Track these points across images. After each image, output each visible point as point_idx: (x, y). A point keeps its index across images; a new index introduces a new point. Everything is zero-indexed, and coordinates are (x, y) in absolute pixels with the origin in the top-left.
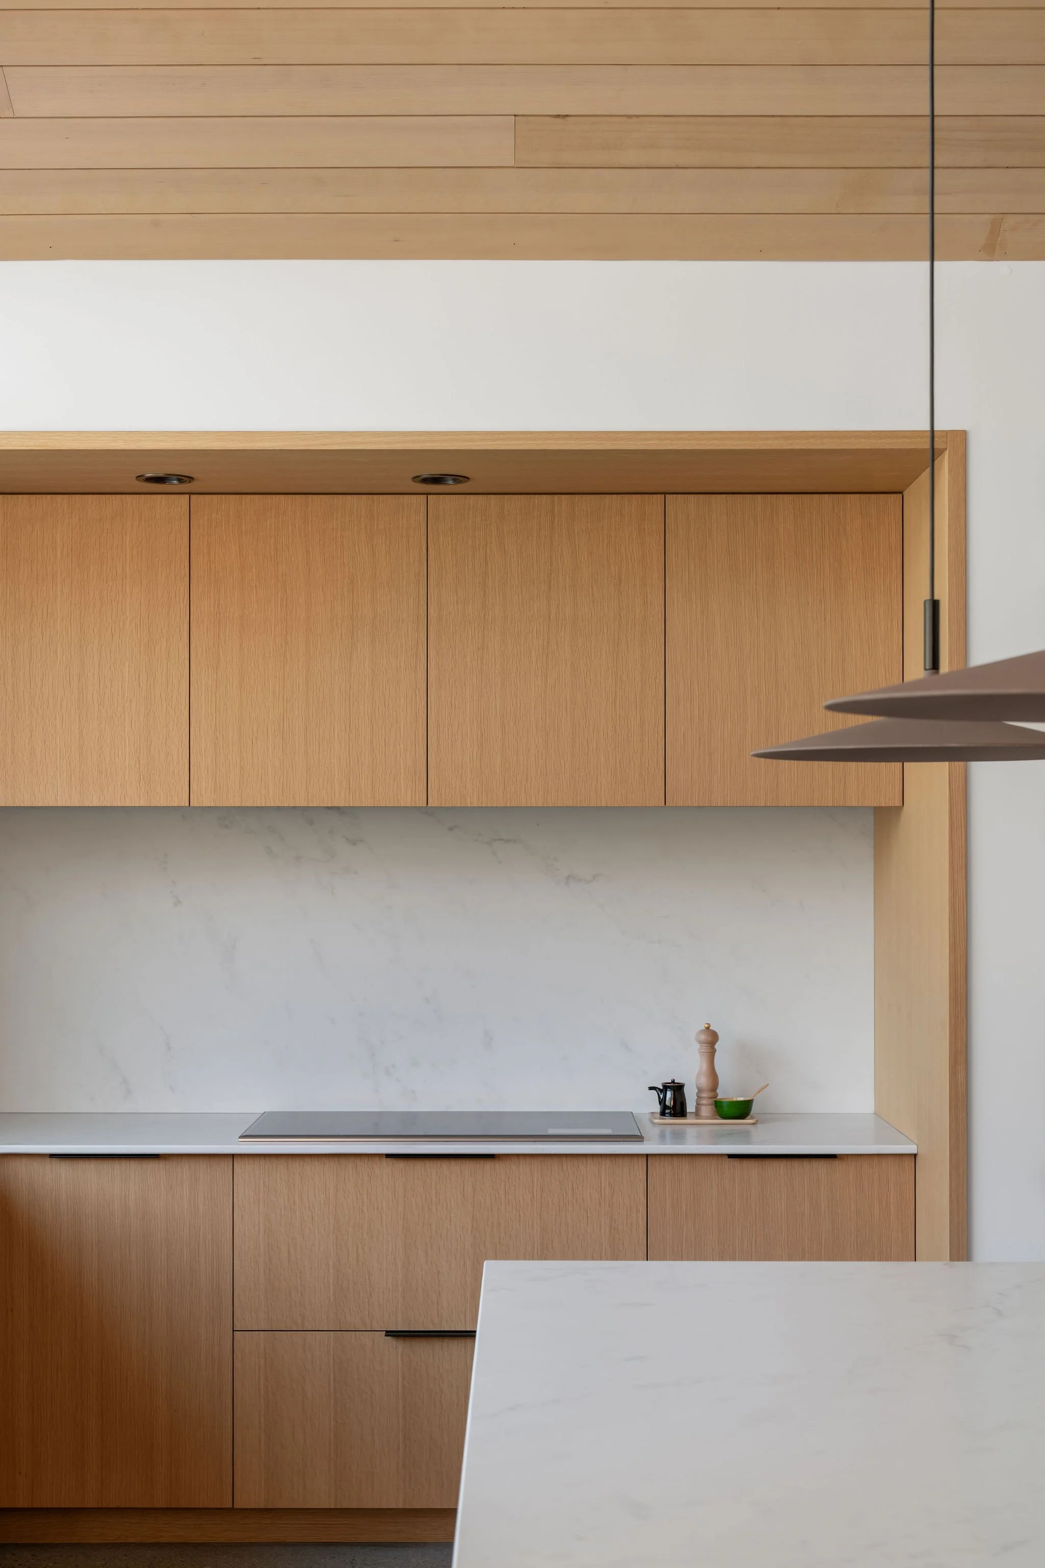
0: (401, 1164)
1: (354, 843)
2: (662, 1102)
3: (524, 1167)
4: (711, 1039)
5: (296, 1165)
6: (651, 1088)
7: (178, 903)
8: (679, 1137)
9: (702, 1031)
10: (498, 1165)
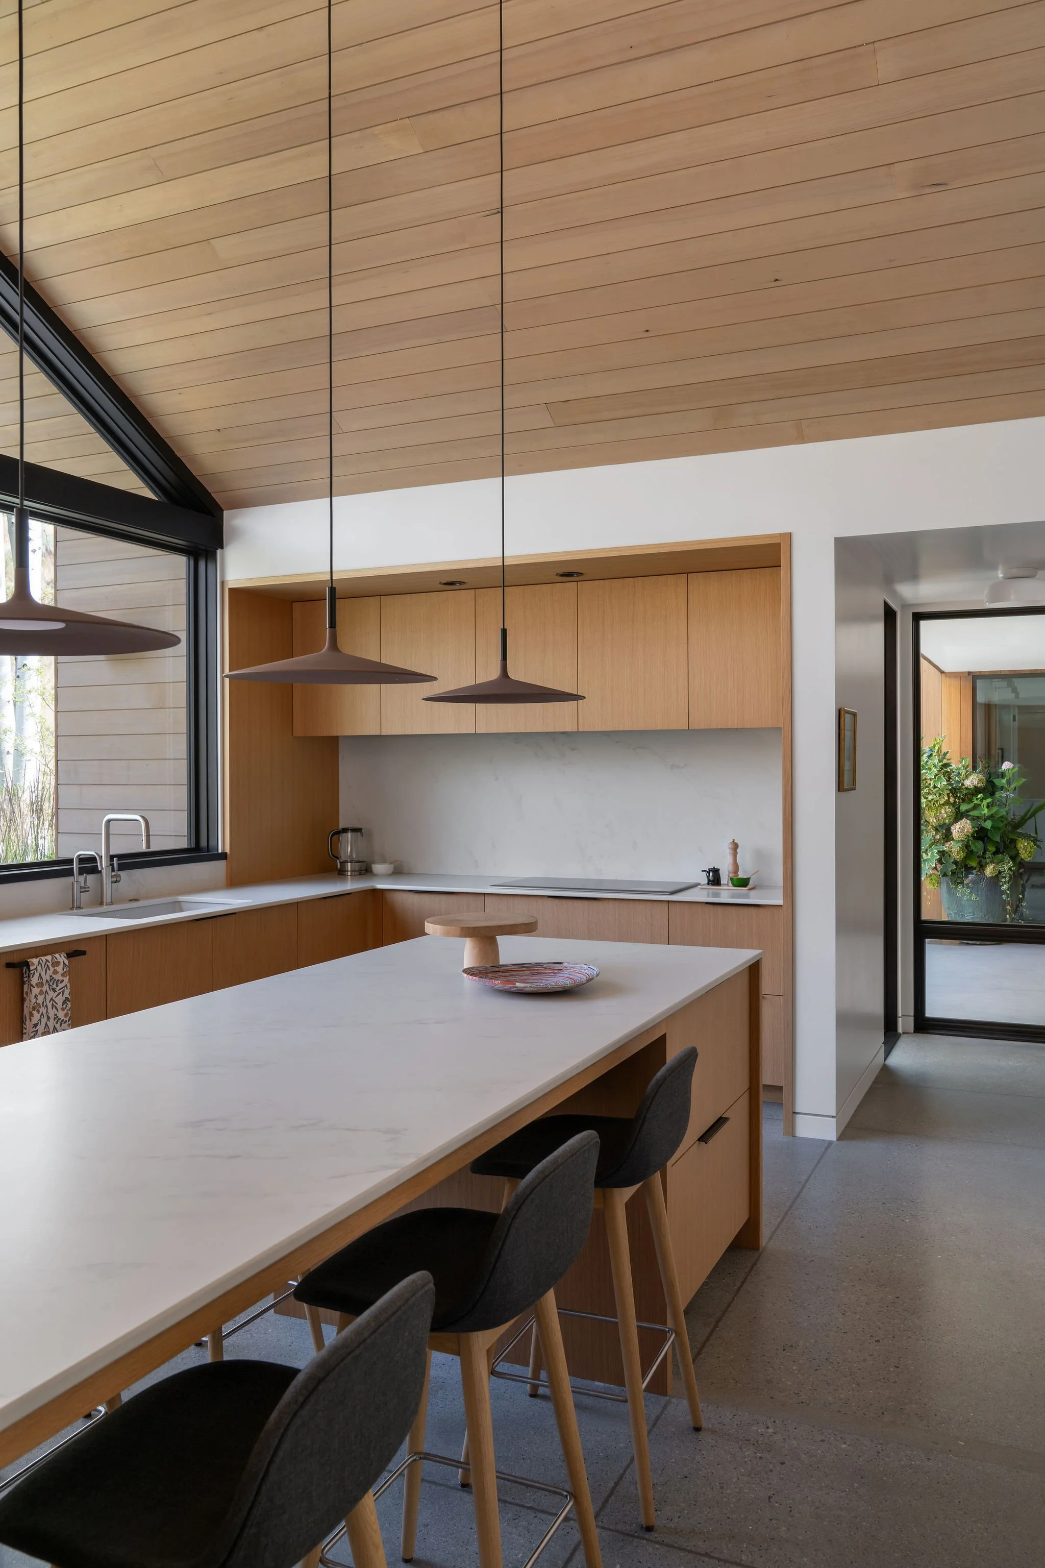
0: (556, 901)
1: (573, 750)
2: (708, 877)
3: (611, 903)
4: (735, 846)
5: (511, 900)
6: (702, 871)
7: (497, 779)
8: (717, 895)
9: (731, 843)
10: (600, 904)
